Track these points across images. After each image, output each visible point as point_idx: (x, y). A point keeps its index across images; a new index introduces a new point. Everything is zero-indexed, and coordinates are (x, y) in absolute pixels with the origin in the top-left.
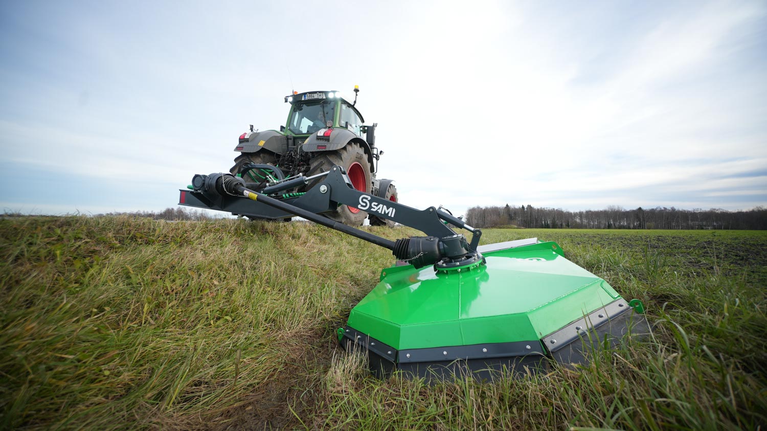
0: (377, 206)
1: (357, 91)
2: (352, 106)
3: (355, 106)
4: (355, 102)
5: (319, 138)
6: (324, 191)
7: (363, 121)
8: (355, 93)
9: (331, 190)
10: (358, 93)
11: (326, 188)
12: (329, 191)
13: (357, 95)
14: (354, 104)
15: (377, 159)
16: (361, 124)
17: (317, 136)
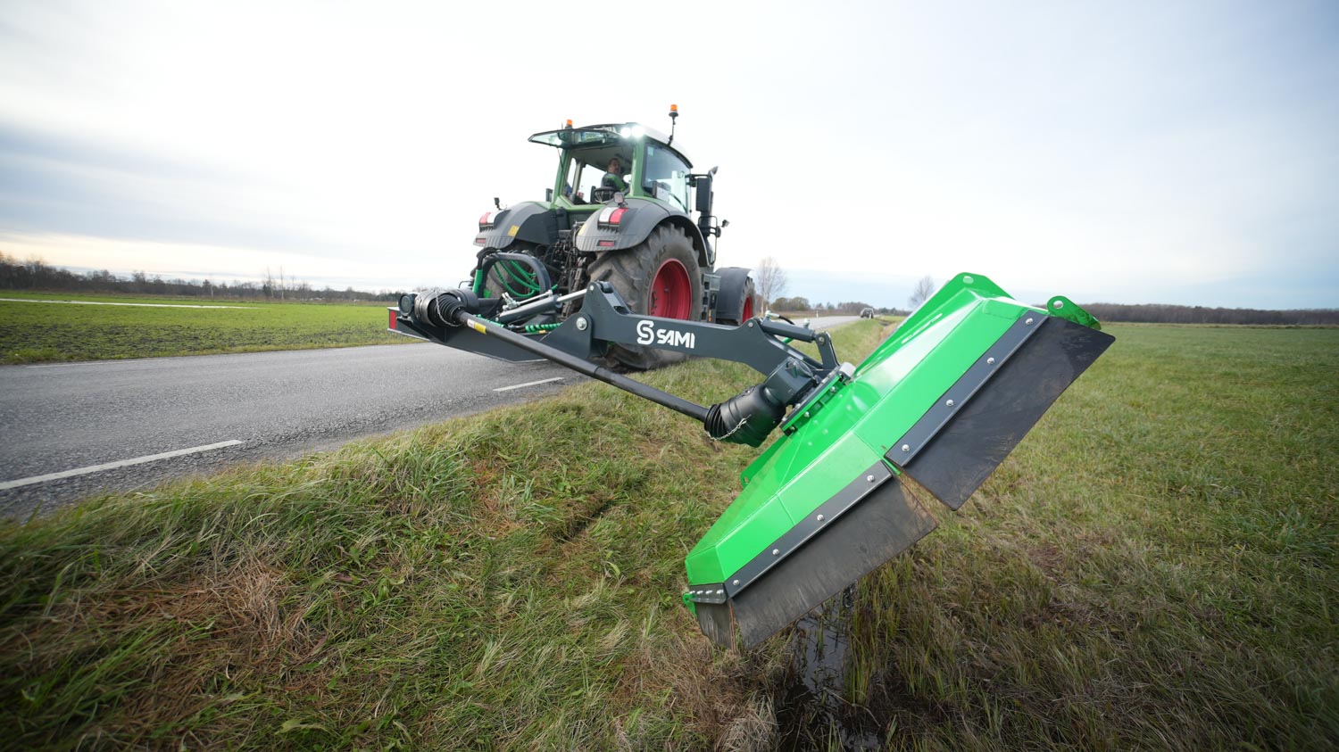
0: (665, 334)
1: (674, 115)
2: (667, 147)
3: (672, 145)
4: (671, 138)
5: (601, 226)
6: (582, 327)
7: (689, 165)
8: (671, 118)
9: (592, 325)
10: (676, 118)
11: (585, 322)
12: (590, 327)
13: (674, 124)
14: (670, 143)
15: (718, 234)
16: (688, 171)
17: (599, 222)
